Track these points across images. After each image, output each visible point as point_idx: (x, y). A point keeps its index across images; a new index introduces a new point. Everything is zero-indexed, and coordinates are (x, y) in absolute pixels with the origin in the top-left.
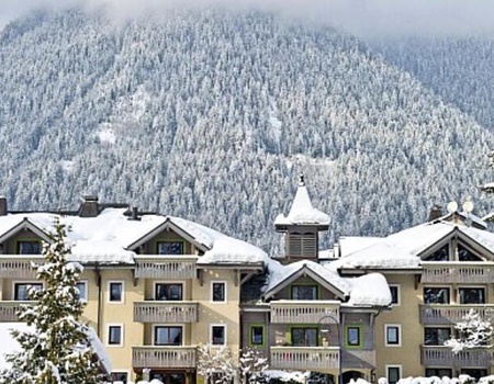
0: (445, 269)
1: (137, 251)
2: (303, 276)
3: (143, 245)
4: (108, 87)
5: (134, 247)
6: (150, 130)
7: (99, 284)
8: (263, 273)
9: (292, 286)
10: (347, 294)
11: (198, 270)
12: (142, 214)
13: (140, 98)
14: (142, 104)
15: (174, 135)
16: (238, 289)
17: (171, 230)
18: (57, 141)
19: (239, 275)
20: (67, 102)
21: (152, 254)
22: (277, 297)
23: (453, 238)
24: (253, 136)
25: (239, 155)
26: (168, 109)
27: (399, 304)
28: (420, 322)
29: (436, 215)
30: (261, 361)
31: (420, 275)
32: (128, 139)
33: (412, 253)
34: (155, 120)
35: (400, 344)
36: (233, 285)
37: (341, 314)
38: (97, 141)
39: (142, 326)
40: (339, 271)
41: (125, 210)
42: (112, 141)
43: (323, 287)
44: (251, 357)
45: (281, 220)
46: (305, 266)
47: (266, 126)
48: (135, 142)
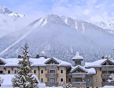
0: (106, 67)
1: (46, 64)
2: (78, 68)
3: (47, 63)
4: (43, 44)
5: (46, 63)
6: (50, 51)
7: (39, 70)
8: (71, 68)
9: (76, 70)
10: (87, 72)
11: (58, 67)
12: (47, 58)
13: (49, 46)
14: (49, 47)
15: (54, 52)
16: (66, 71)
17: (53, 60)
18: (35, 53)
19: (66, 68)
20: (37, 47)
21: (49, 64)
22: (73, 72)
23: (107, 61)
24: (68, 52)
25: (66, 55)
26: (54, 48)
27: (97, 74)
28: (102, 78)
29: (103, 58)
30: (70, 85)
31: (101, 68)
32: (47, 53)
33: (99, 64)
34: (51, 50)
35: (98, 82)
36: (65, 70)
37: (86, 76)
38: (42, 53)
39: (47, 78)
40: (85, 68)
41: (44, 57)
42: (44, 53)
43: (82, 70)
44: (69, 84)
45: (74, 58)
46: (79, 66)
47: (70, 50)
48: (48, 53)
